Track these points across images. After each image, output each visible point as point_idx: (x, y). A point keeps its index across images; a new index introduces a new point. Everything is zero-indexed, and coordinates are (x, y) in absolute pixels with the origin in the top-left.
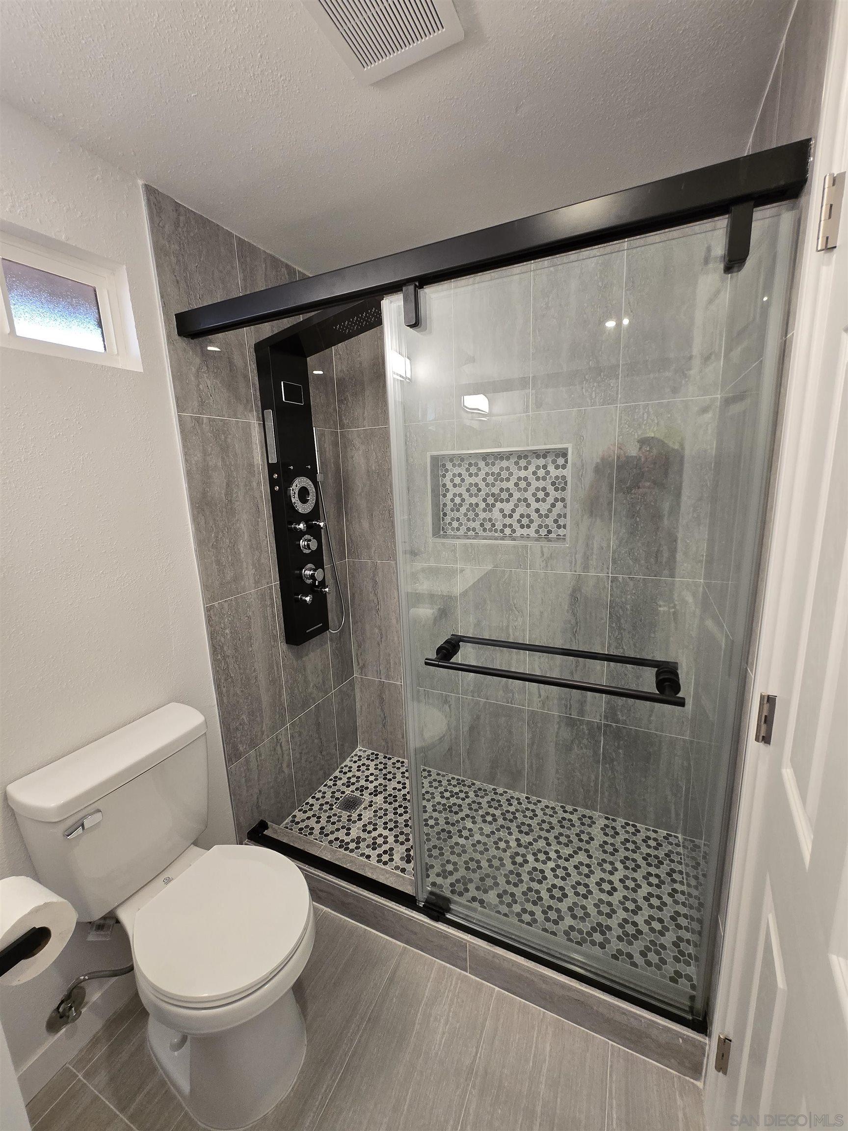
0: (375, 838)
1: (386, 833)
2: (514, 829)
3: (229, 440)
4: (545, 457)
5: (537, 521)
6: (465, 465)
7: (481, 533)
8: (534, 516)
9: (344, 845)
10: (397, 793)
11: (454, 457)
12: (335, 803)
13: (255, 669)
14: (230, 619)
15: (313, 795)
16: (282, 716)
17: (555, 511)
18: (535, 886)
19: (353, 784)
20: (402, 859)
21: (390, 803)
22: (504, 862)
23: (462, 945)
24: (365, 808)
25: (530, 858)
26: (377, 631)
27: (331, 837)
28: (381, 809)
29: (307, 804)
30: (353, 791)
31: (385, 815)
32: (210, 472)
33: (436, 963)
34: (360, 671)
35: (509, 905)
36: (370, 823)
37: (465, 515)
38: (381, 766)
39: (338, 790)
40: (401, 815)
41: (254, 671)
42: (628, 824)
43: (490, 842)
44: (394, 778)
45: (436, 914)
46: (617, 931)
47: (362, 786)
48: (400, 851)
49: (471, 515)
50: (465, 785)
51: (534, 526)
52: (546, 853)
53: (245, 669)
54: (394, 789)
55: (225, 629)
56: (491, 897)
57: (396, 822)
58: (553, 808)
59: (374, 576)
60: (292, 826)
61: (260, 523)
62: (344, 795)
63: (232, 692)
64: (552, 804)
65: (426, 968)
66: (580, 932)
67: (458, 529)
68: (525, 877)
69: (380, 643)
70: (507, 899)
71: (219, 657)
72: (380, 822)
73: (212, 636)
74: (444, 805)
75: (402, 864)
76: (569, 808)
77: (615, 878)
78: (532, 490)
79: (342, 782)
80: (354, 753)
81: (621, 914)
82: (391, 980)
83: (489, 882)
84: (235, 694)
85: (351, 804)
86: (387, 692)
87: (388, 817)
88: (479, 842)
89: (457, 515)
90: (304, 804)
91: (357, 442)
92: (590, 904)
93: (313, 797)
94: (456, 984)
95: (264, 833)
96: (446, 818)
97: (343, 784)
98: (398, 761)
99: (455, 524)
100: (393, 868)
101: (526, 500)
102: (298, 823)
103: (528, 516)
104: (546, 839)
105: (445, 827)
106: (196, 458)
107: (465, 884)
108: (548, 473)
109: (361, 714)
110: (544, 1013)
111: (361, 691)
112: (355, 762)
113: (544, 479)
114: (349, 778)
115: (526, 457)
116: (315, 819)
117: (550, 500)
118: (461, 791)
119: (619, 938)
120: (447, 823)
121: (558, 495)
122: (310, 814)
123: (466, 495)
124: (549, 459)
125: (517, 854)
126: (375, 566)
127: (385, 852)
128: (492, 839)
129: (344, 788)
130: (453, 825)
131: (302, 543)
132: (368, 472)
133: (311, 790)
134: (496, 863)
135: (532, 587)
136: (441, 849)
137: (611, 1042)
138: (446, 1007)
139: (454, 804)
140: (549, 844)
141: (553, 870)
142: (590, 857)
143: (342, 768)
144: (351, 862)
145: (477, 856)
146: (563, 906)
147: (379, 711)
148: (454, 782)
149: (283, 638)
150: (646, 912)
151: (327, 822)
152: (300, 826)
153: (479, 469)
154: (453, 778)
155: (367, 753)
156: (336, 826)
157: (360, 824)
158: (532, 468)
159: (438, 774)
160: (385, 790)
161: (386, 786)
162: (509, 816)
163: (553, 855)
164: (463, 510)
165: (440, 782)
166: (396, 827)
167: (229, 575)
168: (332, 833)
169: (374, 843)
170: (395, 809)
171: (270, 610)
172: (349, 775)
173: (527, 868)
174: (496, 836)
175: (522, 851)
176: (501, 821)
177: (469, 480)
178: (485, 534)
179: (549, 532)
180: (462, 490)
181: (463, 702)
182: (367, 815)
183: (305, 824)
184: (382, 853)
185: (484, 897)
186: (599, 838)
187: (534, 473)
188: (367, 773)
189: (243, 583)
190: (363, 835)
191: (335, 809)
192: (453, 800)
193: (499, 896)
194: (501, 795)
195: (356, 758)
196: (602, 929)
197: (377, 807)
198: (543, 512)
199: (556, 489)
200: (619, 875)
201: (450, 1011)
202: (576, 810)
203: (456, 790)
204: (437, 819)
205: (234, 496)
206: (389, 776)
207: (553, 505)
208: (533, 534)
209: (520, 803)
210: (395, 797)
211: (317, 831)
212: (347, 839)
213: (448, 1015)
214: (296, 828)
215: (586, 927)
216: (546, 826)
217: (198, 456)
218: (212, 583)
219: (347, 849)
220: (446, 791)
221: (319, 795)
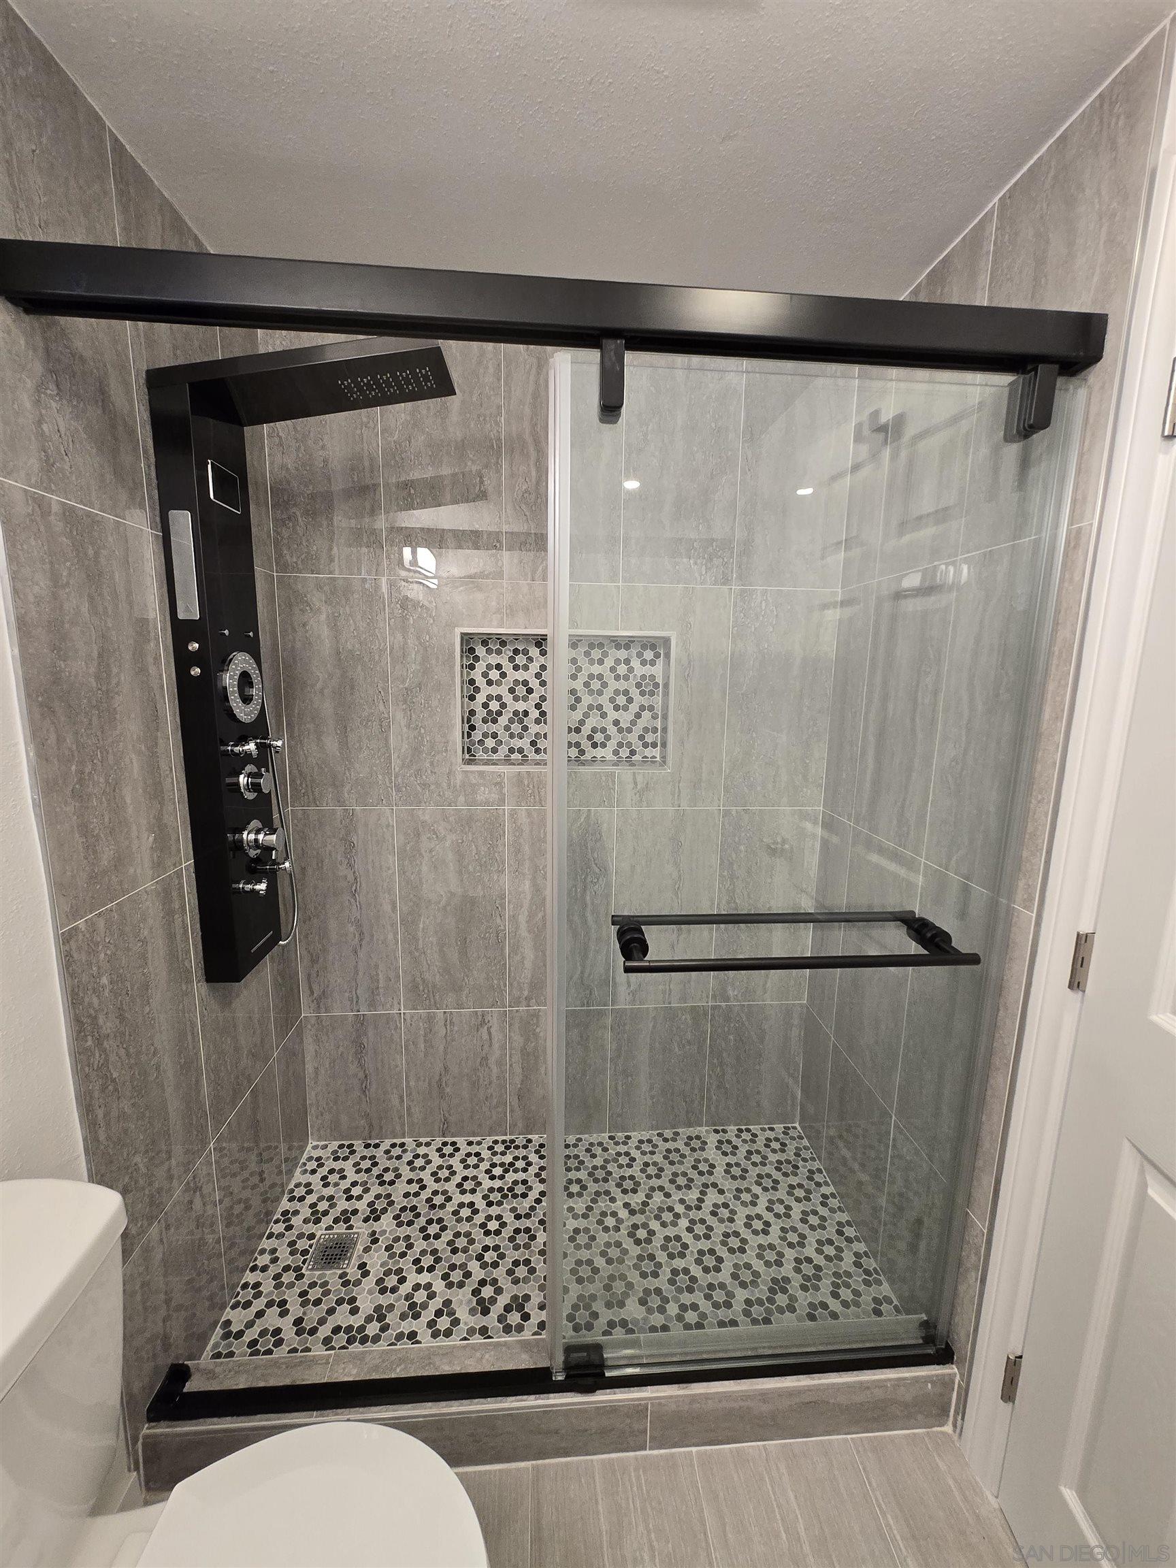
0: (408, 1297)
1: (424, 1278)
2: (615, 1191)
3: (103, 560)
4: (627, 647)
5: (616, 738)
6: (508, 652)
7: (532, 755)
8: (612, 730)
9: (356, 1336)
10: (415, 1201)
11: (490, 639)
12: (304, 1262)
13: (155, 1049)
14: (109, 952)
15: (251, 1265)
16: (202, 1129)
17: (641, 723)
18: (679, 1263)
19: (325, 1213)
20: (472, 1312)
21: (410, 1223)
22: (624, 1246)
23: (639, 1410)
24: (367, 1250)
25: (655, 1225)
26: (352, 929)
27: (324, 1331)
28: (397, 1239)
29: (245, 1286)
30: (329, 1228)
31: (410, 1246)
32: (67, 626)
33: (595, 1463)
34: (313, 1005)
35: (662, 1310)
36: (387, 1273)
37: (507, 728)
38: (366, 1164)
39: (301, 1236)
40: (437, 1237)
41: (155, 1054)
42: (740, 1131)
43: (591, 1223)
44: (398, 1176)
45: (590, 1381)
46: (797, 1281)
47: (345, 1212)
48: (462, 1300)
49: (516, 729)
50: (517, 1147)
51: (612, 745)
52: (670, 1209)
53: (139, 1053)
54: (406, 1195)
55: (100, 975)
56: (633, 1310)
57: (435, 1252)
58: (649, 1141)
59: (348, 833)
60: (230, 1345)
61: (160, 741)
62: (315, 1241)
63: (114, 1113)
64: (645, 1135)
65: (583, 1482)
66: (760, 1302)
67: (495, 751)
68: (662, 1257)
69: (358, 948)
70: (655, 1302)
71: (90, 1043)
72: (406, 1264)
73: (74, 998)
74: (500, 1190)
75: (478, 1321)
76: (668, 1133)
77: (761, 1209)
78: (608, 692)
79: (301, 1217)
80: (305, 1156)
81: (790, 1254)
82: (538, 1539)
83: (619, 1287)
84: (123, 1116)
85: (334, 1253)
86: (371, 1033)
87: (417, 1249)
88: (577, 1231)
89: (494, 728)
90: (239, 1289)
91: (316, 599)
92: (750, 1256)
93: (254, 1269)
94: (638, 1478)
95: (185, 1390)
96: (513, 1210)
97: (306, 1221)
98: (393, 1145)
99: (490, 743)
100: (465, 1335)
101: (600, 707)
102: (240, 1334)
103: (604, 730)
104: (661, 1188)
105: (518, 1224)
106: (36, 589)
107: (587, 1307)
108: (631, 670)
109: (315, 1083)
110: (764, 1446)
111: (317, 1040)
112: (313, 1172)
113: (626, 678)
114: (313, 1206)
115: (601, 645)
116: (276, 1310)
117: (634, 708)
118: (516, 1158)
119: (804, 1288)
120: (518, 1217)
121: (645, 701)
122: (259, 1304)
123: (508, 698)
124: (634, 651)
125: (635, 1227)
126: (350, 816)
127: (439, 1313)
128: (593, 1218)
129: (310, 1228)
130: (528, 1216)
131: (243, 780)
132: (338, 653)
133: (244, 1257)
134: (614, 1253)
135: (620, 831)
136: (527, 1262)
137: (849, 1436)
138: (641, 1528)
139: (515, 1183)
140: (668, 1195)
141: (689, 1230)
142: (721, 1192)
143: (292, 1191)
144: (401, 1361)
145: (584, 1254)
146: (725, 1276)
147: (353, 1068)
148: (499, 1148)
149: (201, 972)
150: (812, 1238)
151: (304, 1304)
152: (247, 1338)
153: (530, 659)
154: (496, 1142)
155: (330, 1149)
156: (324, 1307)
157: (369, 1283)
158: (609, 662)
159: (470, 1143)
160: (391, 1203)
161: (389, 1196)
162: (600, 1174)
163: (679, 1209)
164: (503, 720)
165: (477, 1154)
166: (438, 1260)
167: (107, 855)
168: (322, 1321)
169: (413, 1306)
170: (423, 1229)
171: (180, 919)
172: (311, 1199)
173: (658, 1241)
174: (597, 1211)
175: (639, 1219)
176: (592, 1187)
177: (512, 675)
178: (538, 757)
179: (633, 753)
180: (503, 690)
181: (512, 1018)
182: (377, 1261)
183: (257, 1329)
184: (433, 1317)
185: (624, 1314)
186: (721, 1162)
187: (613, 669)
188: (345, 1184)
189: (132, 870)
190: (385, 1300)
191: (309, 1272)
192: (511, 1177)
193: (643, 1302)
194: (575, 1146)
195: (313, 1165)
196: (780, 1285)
197: (387, 1238)
198: (623, 725)
199: (642, 693)
200: (763, 1202)
201: (649, 1532)
202: (677, 1134)
203: (508, 1159)
204: (499, 1217)
205: (114, 681)
206: (388, 1177)
207: (638, 716)
208: (610, 757)
209: (605, 1150)
210: (414, 1208)
211: (289, 1333)
212: (356, 1321)
213: (650, 1541)
214: (240, 1348)
215: (762, 1292)
216: (651, 1170)
217: (41, 585)
218: (73, 877)
219: (364, 1340)
220: (494, 1165)
221: (263, 1260)
